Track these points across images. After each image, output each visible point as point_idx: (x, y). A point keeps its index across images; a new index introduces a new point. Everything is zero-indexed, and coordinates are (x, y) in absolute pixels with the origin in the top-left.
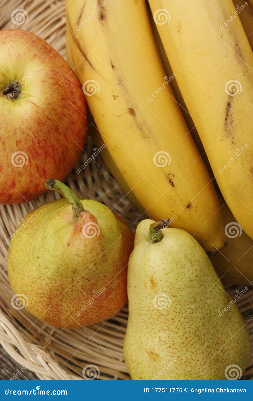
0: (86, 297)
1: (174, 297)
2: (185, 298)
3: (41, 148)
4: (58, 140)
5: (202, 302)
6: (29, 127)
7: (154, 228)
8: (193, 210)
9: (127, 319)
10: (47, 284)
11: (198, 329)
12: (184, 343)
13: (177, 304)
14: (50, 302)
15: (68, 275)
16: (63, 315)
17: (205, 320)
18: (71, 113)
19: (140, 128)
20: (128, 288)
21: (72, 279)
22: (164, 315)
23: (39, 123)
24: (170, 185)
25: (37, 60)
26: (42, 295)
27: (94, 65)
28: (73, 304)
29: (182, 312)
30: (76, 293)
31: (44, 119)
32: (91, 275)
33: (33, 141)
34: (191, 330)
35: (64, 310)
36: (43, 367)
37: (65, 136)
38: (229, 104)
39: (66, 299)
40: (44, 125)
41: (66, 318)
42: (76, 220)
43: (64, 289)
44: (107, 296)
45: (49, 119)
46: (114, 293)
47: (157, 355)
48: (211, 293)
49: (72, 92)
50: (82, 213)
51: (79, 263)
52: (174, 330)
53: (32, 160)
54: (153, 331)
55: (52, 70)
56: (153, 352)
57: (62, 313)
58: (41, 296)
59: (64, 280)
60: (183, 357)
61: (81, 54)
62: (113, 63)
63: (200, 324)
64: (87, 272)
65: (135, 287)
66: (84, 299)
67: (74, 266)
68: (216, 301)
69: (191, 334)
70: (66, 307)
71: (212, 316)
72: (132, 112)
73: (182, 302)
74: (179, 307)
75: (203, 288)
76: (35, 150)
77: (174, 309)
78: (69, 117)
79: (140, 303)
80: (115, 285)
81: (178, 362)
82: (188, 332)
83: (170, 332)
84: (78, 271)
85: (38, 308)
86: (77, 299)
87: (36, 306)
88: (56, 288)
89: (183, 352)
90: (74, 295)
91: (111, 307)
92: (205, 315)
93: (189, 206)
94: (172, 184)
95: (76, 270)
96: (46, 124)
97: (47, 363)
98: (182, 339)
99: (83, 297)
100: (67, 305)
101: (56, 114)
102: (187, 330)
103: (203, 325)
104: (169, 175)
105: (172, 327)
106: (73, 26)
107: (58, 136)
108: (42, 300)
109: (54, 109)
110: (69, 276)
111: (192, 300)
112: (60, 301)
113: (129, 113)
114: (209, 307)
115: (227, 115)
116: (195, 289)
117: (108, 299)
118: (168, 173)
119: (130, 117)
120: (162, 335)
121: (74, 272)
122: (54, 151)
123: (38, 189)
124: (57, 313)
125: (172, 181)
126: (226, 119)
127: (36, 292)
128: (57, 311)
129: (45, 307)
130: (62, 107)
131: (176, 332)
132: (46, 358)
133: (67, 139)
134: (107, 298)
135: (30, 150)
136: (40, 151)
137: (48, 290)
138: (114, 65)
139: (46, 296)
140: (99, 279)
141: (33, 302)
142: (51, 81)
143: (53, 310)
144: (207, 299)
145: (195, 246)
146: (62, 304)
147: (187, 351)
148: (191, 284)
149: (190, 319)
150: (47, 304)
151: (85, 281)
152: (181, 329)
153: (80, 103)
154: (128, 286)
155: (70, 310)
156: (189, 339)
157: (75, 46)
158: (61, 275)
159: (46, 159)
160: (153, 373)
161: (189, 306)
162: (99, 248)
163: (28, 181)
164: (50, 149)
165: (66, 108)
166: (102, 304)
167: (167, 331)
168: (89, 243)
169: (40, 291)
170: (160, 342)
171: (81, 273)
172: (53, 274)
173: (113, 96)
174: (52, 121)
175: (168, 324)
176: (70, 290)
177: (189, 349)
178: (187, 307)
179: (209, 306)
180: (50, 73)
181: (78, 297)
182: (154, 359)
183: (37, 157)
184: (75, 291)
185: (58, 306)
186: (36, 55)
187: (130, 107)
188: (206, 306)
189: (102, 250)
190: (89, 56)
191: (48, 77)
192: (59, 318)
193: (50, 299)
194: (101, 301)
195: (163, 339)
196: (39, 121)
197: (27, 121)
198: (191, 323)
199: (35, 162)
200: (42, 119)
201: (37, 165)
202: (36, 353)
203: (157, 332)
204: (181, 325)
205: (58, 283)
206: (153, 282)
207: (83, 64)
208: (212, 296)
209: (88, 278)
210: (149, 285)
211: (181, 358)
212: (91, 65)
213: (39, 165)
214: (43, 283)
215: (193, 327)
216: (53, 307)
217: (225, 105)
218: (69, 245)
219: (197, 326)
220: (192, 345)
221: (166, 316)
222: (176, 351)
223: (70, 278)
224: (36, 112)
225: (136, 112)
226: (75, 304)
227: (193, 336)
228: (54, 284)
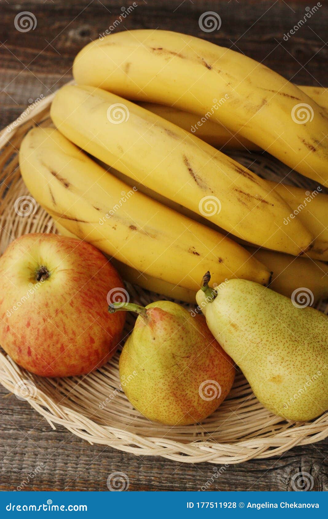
0: (198, 374)
1: (255, 324)
2: (264, 320)
3: (90, 297)
4: (98, 285)
5: (279, 315)
6: (71, 287)
7: (204, 286)
8: (225, 261)
9: (250, 388)
10: (164, 384)
11: (291, 336)
12: (289, 352)
13: (261, 328)
14: (177, 397)
15: (171, 363)
16: (194, 402)
17: (292, 326)
18: (94, 262)
19: (146, 234)
20: (223, 348)
21: (177, 365)
22: (259, 343)
23: (75, 280)
24: (196, 256)
25: (43, 243)
26: (167, 396)
27: (85, 220)
28: (194, 386)
29: (270, 330)
30: (188, 375)
31: (77, 275)
32: (186, 352)
33: (81, 296)
34: (286, 339)
35: (192, 397)
36: (210, 452)
37: (101, 280)
38: (190, 170)
39: (186, 386)
40: (80, 279)
41: (198, 403)
42: (148, 320)
43: (178, 378)
44: (213, 364)
45: (81, 273)
46: (216, 359)
47: (278, 376)
48: (281, 305)
49: (84, 248)
50: (147, 311)
51: (170, 346)
52: (275, 348)
53: (91, 311)
54: (262, 361)
55: (59, 242)
56: (274, 376)
57: (192, 400)
58: (167, 398)
59: (172, 369)
60: (297, 363)
61: (72, 221)
62: (96, 207)
63: (290, 331)
64: (182, 350)
65: (226, 341)
66: (198, 376)
67: (169, 352)
68: (290, 308)
69: (289, 343)
70: (191, 393)
71: (295, 321)
72: (133, 228)
73: (264, 324)
74: (264, 329)
75: (271, 305)
76: (87, 301)
77: (263, 333)
78: (94, 265)
79: (238, 350)
80: (212, 352)
81: (296, 370)
82: (286, 343)
83: (274, 352)
84: (176, 354)
85: (172, 411)
86: (193, 381)
87: (171, 410)
88: (172, 381)
89: (294, 360)
90: (189, 379)
91: (223, 372)
92: (289, 323)
93: (220, 261)
94: (197, 254)
95: (173, 354)
96: (81, 278)
97: (210, 447)
98: (285, 350)
99: (196, 375)
100: (190, 391)
101: (83, 267)
102: (284, 341)
103: (293, 330)
104: (190, 249)
105: (272, 347)
106: (53, 208)
107: (96, 282)
108: (170, 401)
109: (79, 265)
110: (173, 364)
111: (270, 317)
112: (183, 391)
113: (131, 230)
114: (288, 315)
115: (194, 177)
116: (266, 309)
117: (216, 366)
118: (188, 249)
119: (134, 232)
120: (270, 358)
121: (174, 357)
122: (101, 294)
123: (112, 333)
124: (188, 404)
125: (195, 252)
126: (196, 180)
127: (162, 398)
128: (188, 402)
129: (176, 405)
130: (84, 260)
131: (277, 349)
132: (208, 445)
133: (104, 282)
134: (214, 366)
135: (84, 304)
136: (91, 300)
137: (168, 387)
138: (97, 208)
139: (171, 395)
140: (195, 351)
141: (166, 408)
142: (63, 248)
143: (183, 403)
144: (281, 311)
145: (245, 282)
146: (186, 393)
147: (296, 356)
148: (261, 307)
149: (280, 332)
150: (176, 402)
151: (187, 360)
152: (279, 344)
153: (95, 253)
154: (222, 346)
155: (196, 394)
156: (291, 347)
157: (64, 220)
158: (167, 368)
159: (100, 304)
160: (287, 393)
161: (272, 323)
162: (176, 325)
163: (100, 329)
164: (97, 294)
165: (87, 260)
166: (215, 373)
167: (271, 353)
168: (166, 325)
169: (164, 394)
170: (273, 365)
171: (179, 354)
172: (161, 371)
173: (113, 228)
174: (84, 274)
175: (267, 347)
176: (182, 376)
177: (296, 354)
178: (270, 325)
179: (286, 315)
180: (58, 244)
181: (193, 378)
182: (280, 381)
183: (93, 306)
184: (187, 374)
185: (185, 397)
186: (40, 240)
187: (129, 225)
188: (285, 316)
189: (179, 325)
190: (78, 217)
191: (59, 247)
192: (193, 406)
193: (175, 395)
194: (211, 370)
195: (273, 361)
196: (74, 279)
197: (67, 284)
198: (282, 334)
199: (93, 311)
200: (75, 276)
201: (97, 312)
202: (197, 446)
203: (265, 359)
204: (277, 340)
205: (170, 376)
206: (233, 326)
207: (79, 227)
208: (284, 307)
209: (187, 355)
210: (232, 329)
211: (295, 365)
212: (84, 222)
213: (98, 311)
214: (160, 385)
215: (286, 336)
216: (183, 401)
217: (188, 172)
218: (154, 339)
219: (289, 333)
220: (296, 349)
221: (262, 342)
222: (288, 362)
223: (175, 365)
224: (68, 274)
225: (135, 225)
226: (195, 386)
227: (291, 343)
228: (169, 380)
